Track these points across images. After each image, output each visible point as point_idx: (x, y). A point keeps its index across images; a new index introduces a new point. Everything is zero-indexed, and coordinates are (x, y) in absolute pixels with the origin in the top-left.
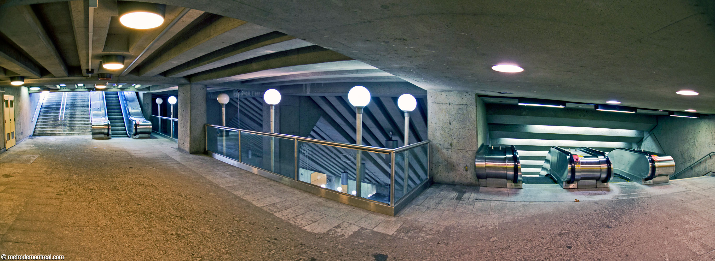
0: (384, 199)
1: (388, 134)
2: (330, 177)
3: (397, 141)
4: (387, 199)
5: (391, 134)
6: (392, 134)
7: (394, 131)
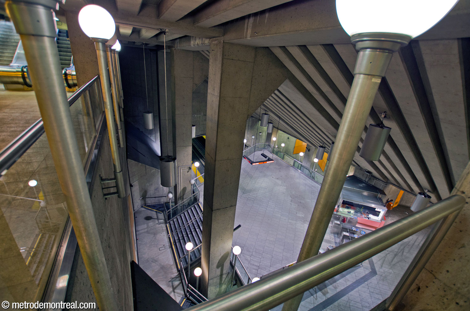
0: (359, 185)
1: (379, 115)
2: (310, 147)
3: (391, 128)
4: (363, 185)
5: (383, 116)
6: (385, 117)
7: (389, 113)
